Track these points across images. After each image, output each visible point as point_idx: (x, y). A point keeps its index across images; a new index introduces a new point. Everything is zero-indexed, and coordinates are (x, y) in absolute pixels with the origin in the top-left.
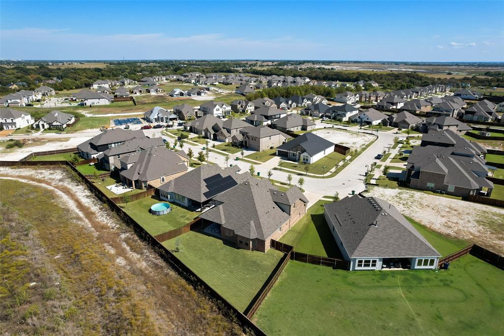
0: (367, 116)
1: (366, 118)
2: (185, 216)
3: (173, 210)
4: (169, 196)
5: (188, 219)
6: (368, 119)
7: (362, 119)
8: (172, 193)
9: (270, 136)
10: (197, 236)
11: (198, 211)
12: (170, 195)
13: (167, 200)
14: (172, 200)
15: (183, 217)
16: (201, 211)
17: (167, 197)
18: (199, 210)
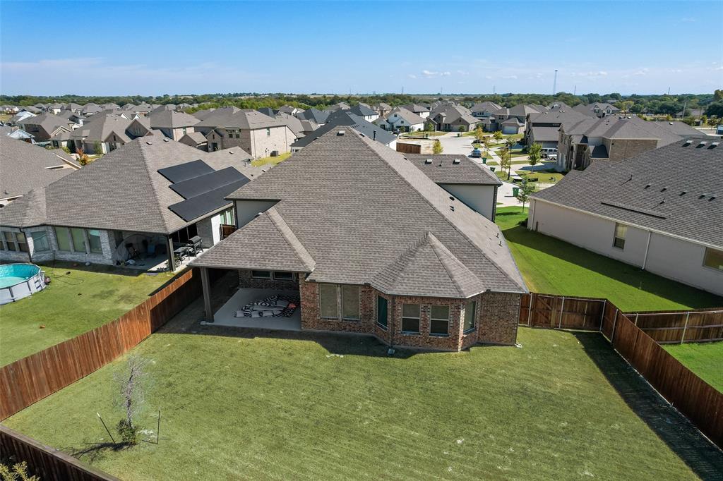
0: (401, 118)
1: (400, 121)
2: (111, 293)
3: (57, 283)
4: (30, 241)
5: (126, 298)
6: (402, 122)
7: (392, 124)
8: (40, 230)
9: (268, 128)
10: (193, 348)
11: (159, 271)
12: (33, 235)
13: (24, 256)
14: (46, 257)
15: (103, 296)
16: (171, 268)
17: (23, 248)
18: (163, 265)
